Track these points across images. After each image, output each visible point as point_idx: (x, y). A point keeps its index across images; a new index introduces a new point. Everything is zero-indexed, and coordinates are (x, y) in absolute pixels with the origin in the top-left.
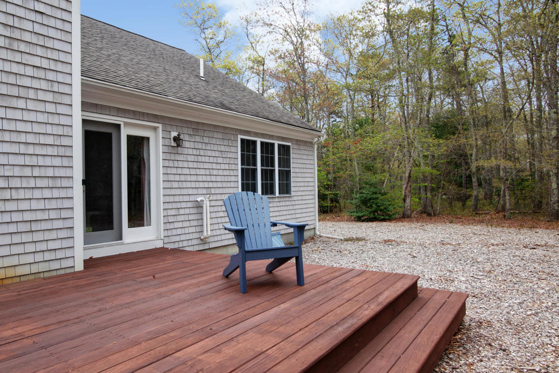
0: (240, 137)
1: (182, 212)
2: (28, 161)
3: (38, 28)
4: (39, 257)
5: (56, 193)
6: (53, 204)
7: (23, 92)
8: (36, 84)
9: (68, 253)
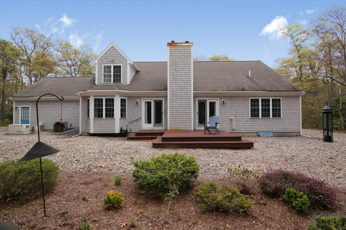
0: (250, 98)
1: (225, 121)
2: (183, 110)
3: (185, 86)
4: (185, 127)
5: (188, 115)
6: (188, 117)
7: (183, 98)
8: (185, 96)
9: (190, 127)
